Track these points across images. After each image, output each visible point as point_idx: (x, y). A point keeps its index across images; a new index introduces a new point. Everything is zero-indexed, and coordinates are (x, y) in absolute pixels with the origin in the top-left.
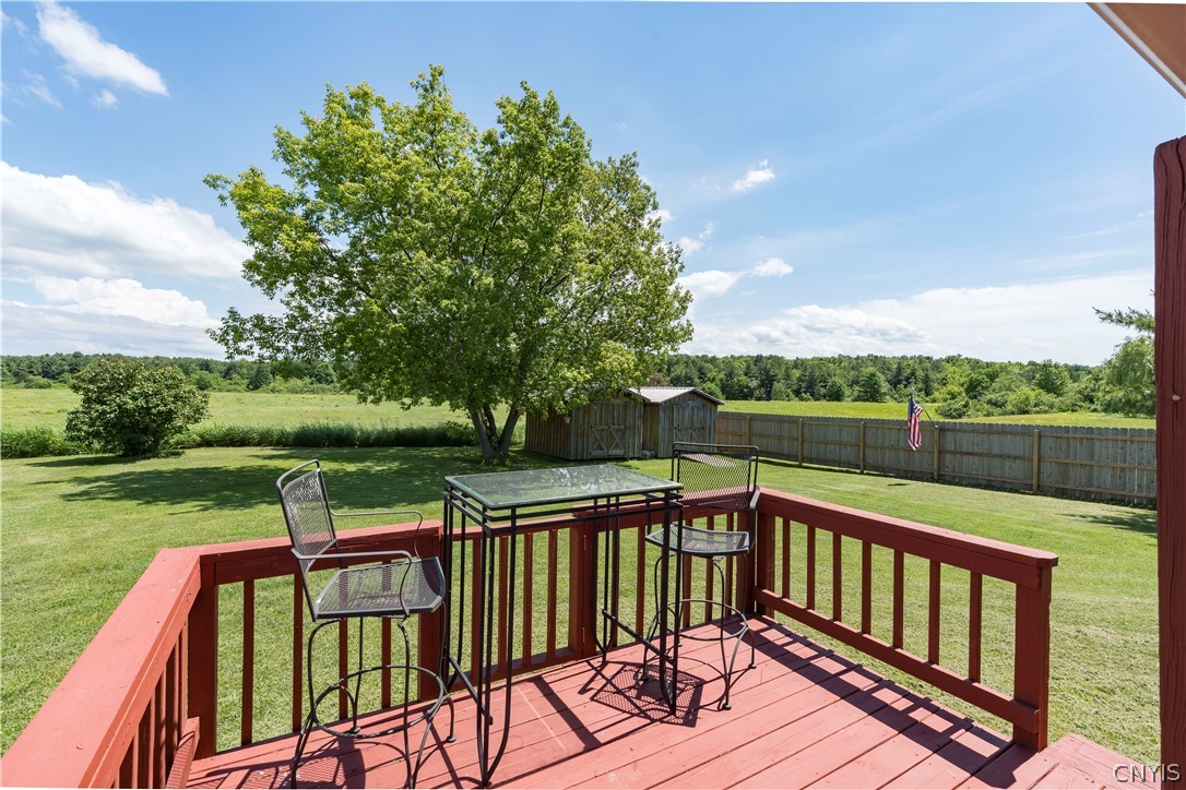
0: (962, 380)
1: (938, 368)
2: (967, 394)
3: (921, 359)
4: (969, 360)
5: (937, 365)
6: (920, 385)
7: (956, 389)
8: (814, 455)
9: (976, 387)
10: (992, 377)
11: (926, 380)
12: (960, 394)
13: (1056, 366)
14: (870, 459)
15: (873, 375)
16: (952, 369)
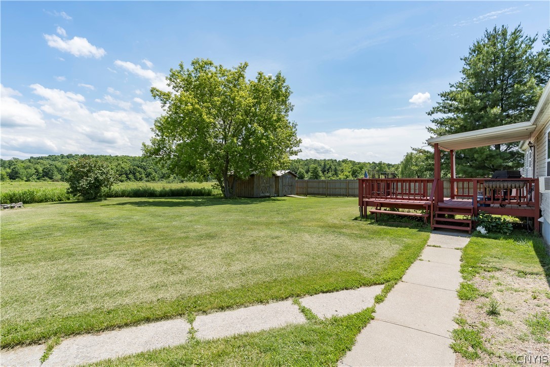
0: (349, 170)
1: (340, 165)
2: (352, 176)
3: (332, 161)
4: (351, 161)
5: (339, 163)
6: (333, 173)
7: (348, 174)
8: (331, 193)
9: (355, 173)
10: (361, 168)
11: (336, 170)
12: (349, 176)
13: (384, 164)
14: (350, 193)
15: (316, 168)
16: (345, 165)
